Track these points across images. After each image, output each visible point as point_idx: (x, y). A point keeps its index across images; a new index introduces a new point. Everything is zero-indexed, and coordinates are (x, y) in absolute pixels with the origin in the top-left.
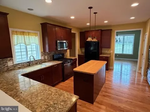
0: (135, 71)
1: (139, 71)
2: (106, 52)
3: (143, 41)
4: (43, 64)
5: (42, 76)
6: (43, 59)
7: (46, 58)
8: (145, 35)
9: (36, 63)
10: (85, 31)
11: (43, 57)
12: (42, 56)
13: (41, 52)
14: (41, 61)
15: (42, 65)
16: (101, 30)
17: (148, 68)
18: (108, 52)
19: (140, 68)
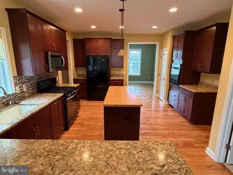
0: (152, 96)
1: (157, 96)
2: (117, 73)
3: (160, 57)
4: (23, 102)
5: (36, 129)
6: (18, 91)
7: (25, 89)
8: (162, 51)
9: (3, 103)
10: (85, 38)
11: (18, 88)
12: (16, 85)
13: (14, 77)
14: (15, 97)
15: (20, 106)
16: (111, 39)
17: (170, 90)
18: (120, 73)
19: (158, 91)
